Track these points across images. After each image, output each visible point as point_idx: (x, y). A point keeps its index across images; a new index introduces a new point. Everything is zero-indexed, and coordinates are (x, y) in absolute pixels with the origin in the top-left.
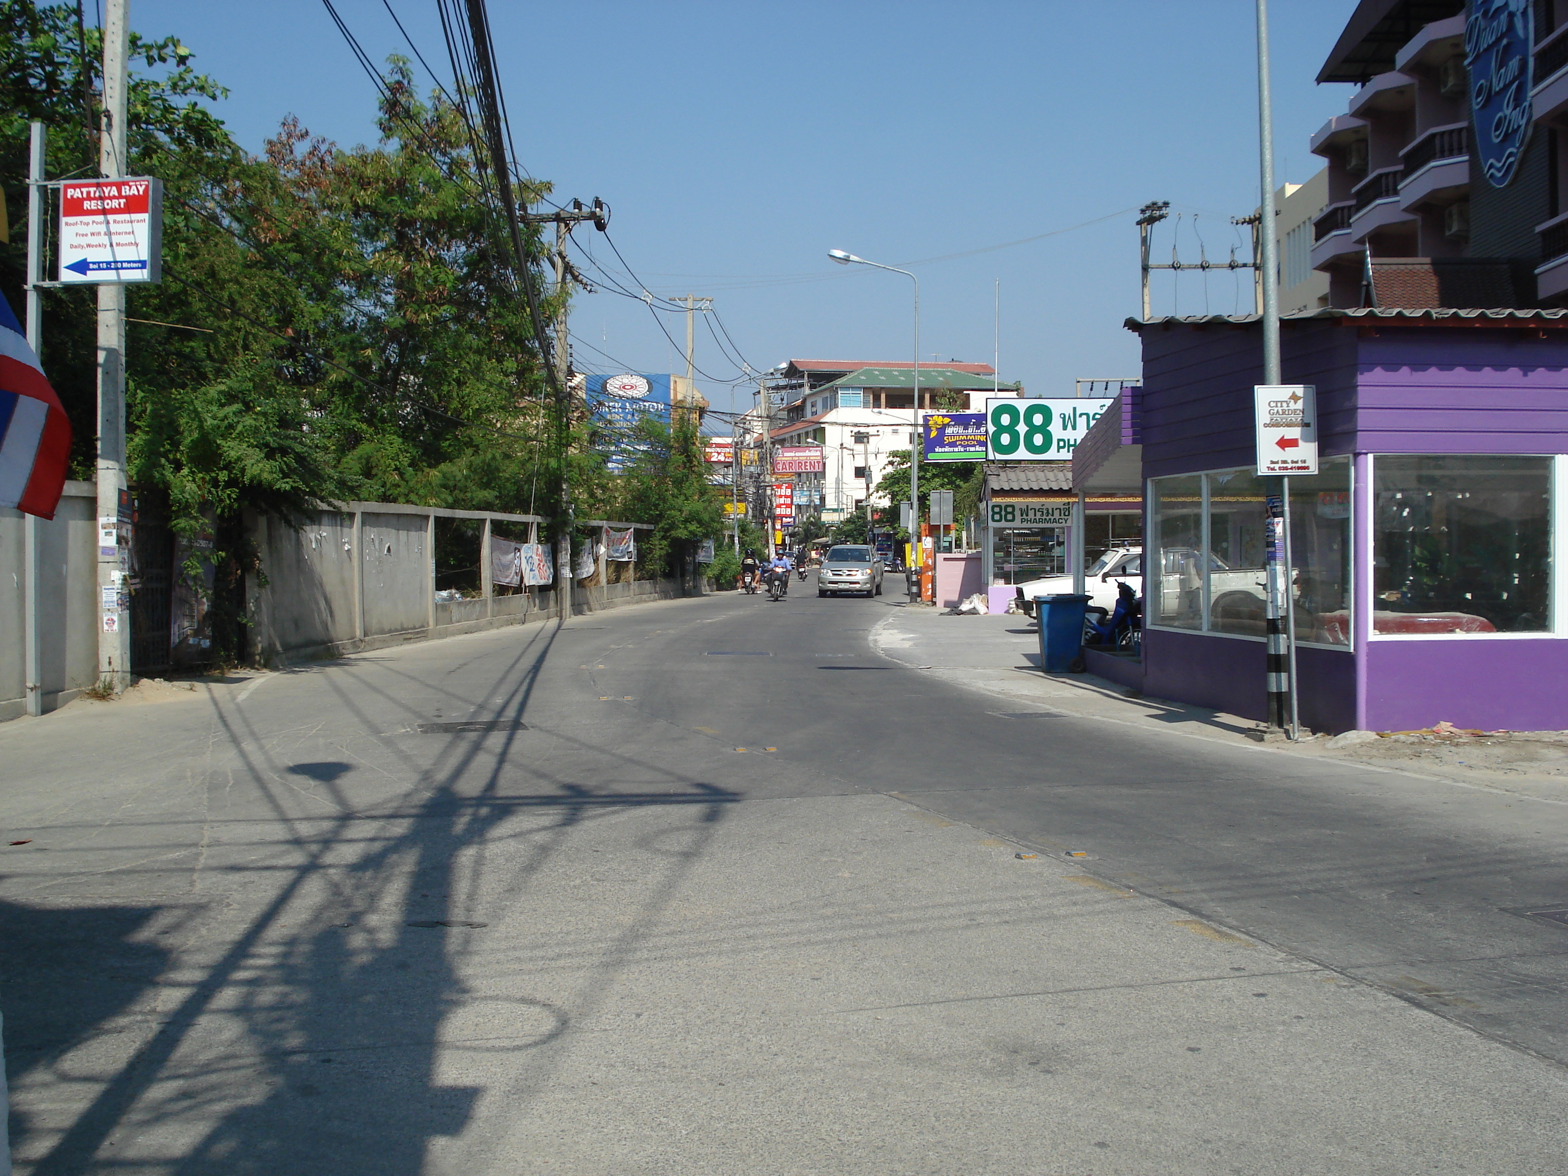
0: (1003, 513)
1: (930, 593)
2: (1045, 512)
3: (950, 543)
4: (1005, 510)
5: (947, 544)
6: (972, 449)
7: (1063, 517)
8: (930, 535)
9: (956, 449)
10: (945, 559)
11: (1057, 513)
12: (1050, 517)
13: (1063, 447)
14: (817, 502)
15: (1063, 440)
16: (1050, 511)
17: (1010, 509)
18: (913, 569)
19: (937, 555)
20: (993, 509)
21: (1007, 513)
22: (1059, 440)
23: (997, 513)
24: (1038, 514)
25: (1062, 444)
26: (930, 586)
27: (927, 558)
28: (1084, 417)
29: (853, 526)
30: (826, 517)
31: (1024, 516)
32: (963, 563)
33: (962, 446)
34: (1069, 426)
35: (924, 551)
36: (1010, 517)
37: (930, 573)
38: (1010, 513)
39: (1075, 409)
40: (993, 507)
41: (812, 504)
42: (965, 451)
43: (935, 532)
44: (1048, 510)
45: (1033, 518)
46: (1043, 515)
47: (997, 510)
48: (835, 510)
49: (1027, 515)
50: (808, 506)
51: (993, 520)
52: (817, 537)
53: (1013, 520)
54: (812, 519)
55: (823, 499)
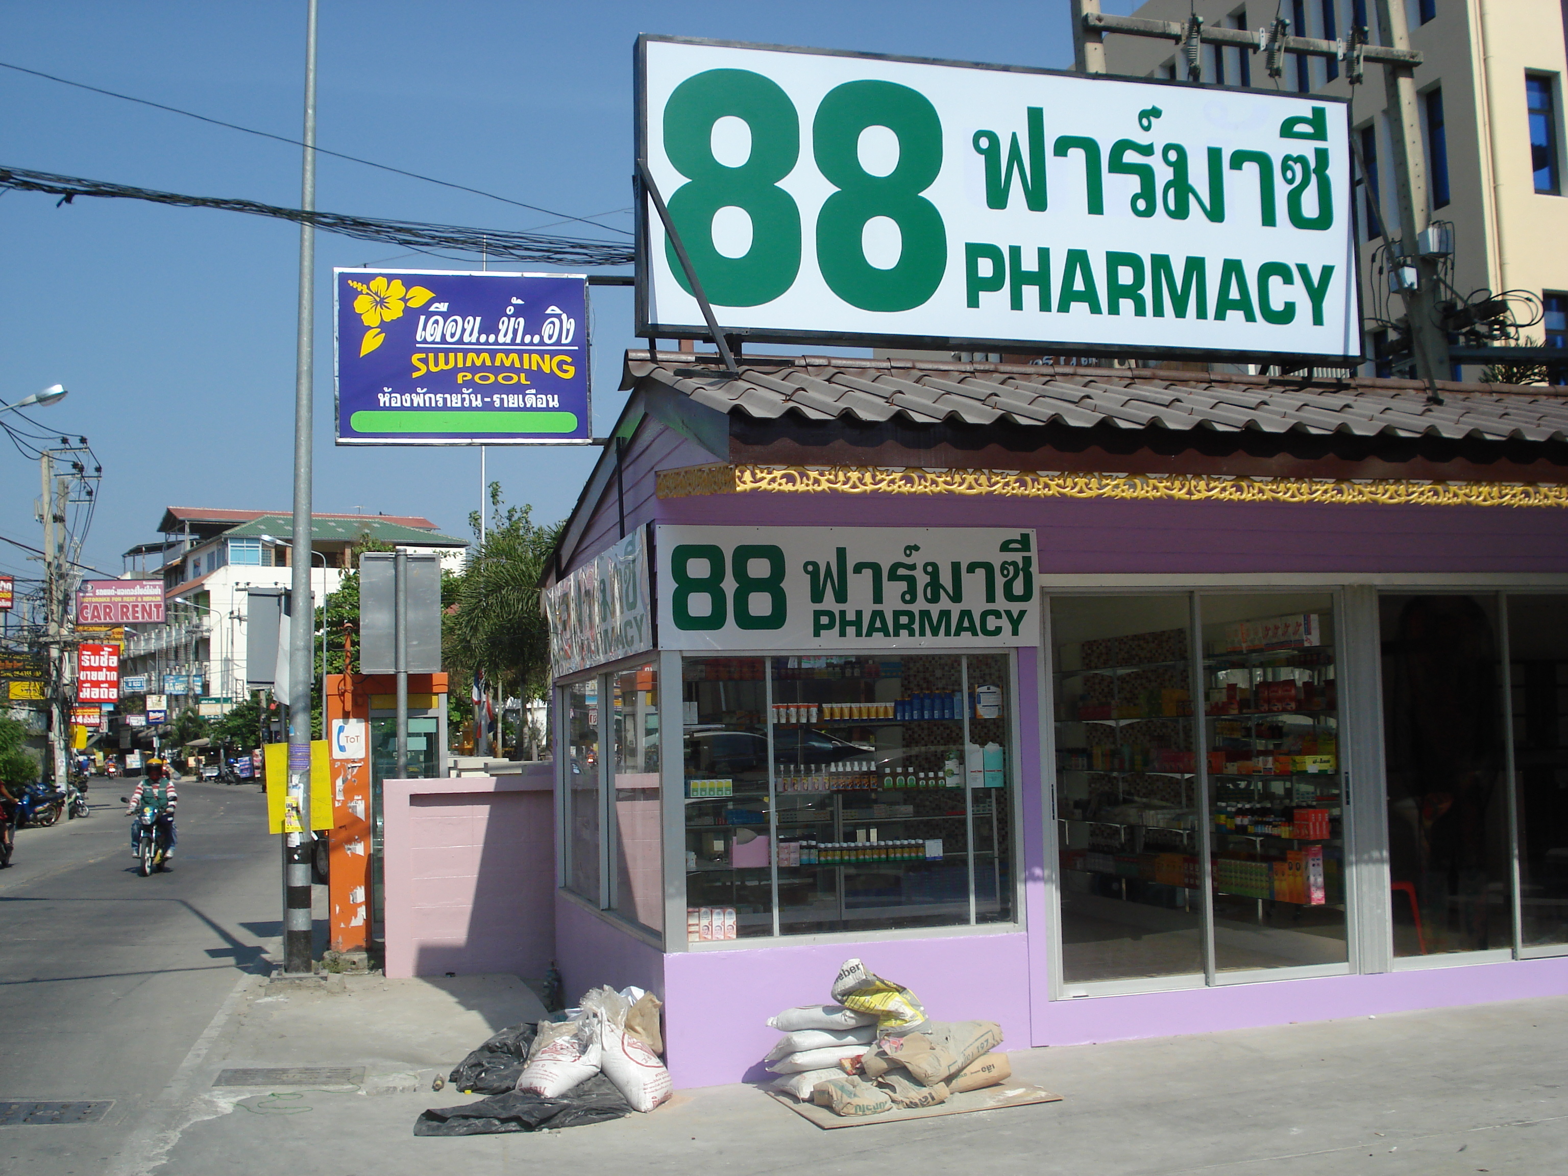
0: (729, 585)
1: (360, 919)
2: (922, 580)
3: (432, 738)
4: (740, 573)
5: (420, 744)
6: (513, 401)
7: (1001, 603)
8: (359, 710)
9: (455, 400)
10: (417, 800)
11: (974, 584)
12: (945, 603)
13: (994, 284)
14: (198, 690)
15: (992, 252)
16: (946, 579)
17: (759, 568)
18: (295, 841)
19: (389, 784)
20: (679, 571)
21: (747, 586)
22: (974, 252)
23: (699, 585)
24: (893, 591)
25: (985, 268)
26: (360, 894)
27: (349, 792)
28: (1077, 156)
29: (240, 721)
30: (207, 710)
31: (829, 602)
32: (482, 812)
33: (477, 389)
34: (1016, 193)
35: (337, 768)
36: (760, 604)
37: (360, 849)
38: (759, 585)
39: (1035, 117)
40: (682, 554)
41: (191, 693)
42: (488, 407)
43: (377, 702)
44: (933, 571)
45: (868, 607)
46: (911, 593)
47: (698, 568)
48: (218, 700)
49: (841, 596)
50: (186, 696)
51: (684, 620)
52: (197, 737)
53: (776, 620)
54: (190, 713)
55: (206, 686)
